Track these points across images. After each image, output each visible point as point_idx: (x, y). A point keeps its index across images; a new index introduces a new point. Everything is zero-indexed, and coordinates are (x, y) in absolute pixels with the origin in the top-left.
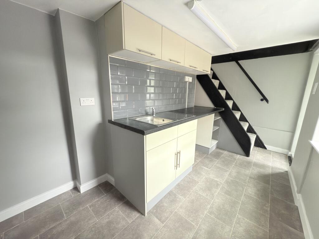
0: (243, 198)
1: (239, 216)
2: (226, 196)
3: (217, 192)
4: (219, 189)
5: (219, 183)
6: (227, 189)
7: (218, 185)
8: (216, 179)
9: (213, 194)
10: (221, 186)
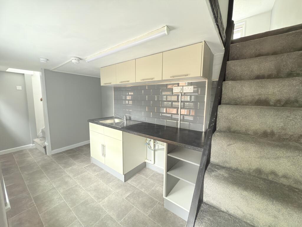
0: (74, 214)
1: (62, 201)
2: (83, 200)
3: (90, 195)
4: (93, 198)
5: (101, 200)
6: (90, 204)
7: (99, 198)
8: (106, 199)
9: (90, 191)
10: (96, 200)
